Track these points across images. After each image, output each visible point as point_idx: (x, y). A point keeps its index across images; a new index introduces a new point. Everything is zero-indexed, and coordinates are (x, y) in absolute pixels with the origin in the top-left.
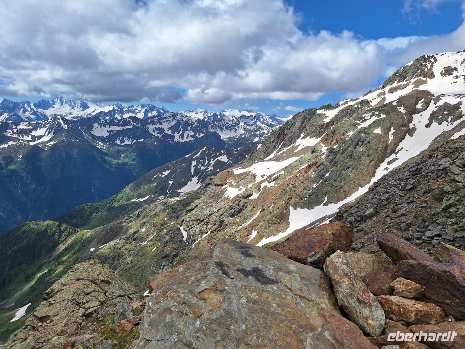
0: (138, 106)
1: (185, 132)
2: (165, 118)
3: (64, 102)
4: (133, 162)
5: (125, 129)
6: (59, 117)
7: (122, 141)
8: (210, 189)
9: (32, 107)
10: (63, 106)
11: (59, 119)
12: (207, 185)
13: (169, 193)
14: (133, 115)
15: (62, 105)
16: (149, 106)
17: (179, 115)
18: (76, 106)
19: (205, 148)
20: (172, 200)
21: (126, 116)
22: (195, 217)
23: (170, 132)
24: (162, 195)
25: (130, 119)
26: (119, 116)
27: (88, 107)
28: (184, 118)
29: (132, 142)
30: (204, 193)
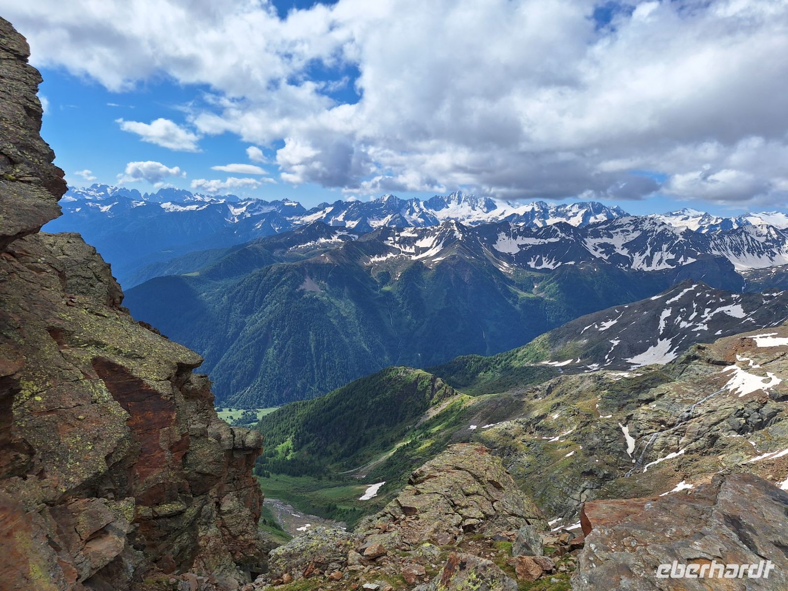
0: (574, 205)
1: (656, 253)
2: (619, 226)
3: (463, 200)
4: (551, 299)
5: (547, 243)
6: (453, 221)
7: (539, 263)
8: (696, 368)
9: (421, 207)
10: (461, 205)
11: (452, 224)
12: (690, 359)
13: (610, 361)
14: (564, 220)
15: (459, 203)
16: (592, 206)
17: (647, 222)
18: (479, 205)
19: (694, 286)
20: (614, 374)
21: (550, 221)
22: (655, 414)
23: (625, 252)
24: (595, 362)
25: (557, 226)
26: (540, 221)
27: (495, 207)
28: (656, 228)
29: (554, 265)
30: (681, 374)
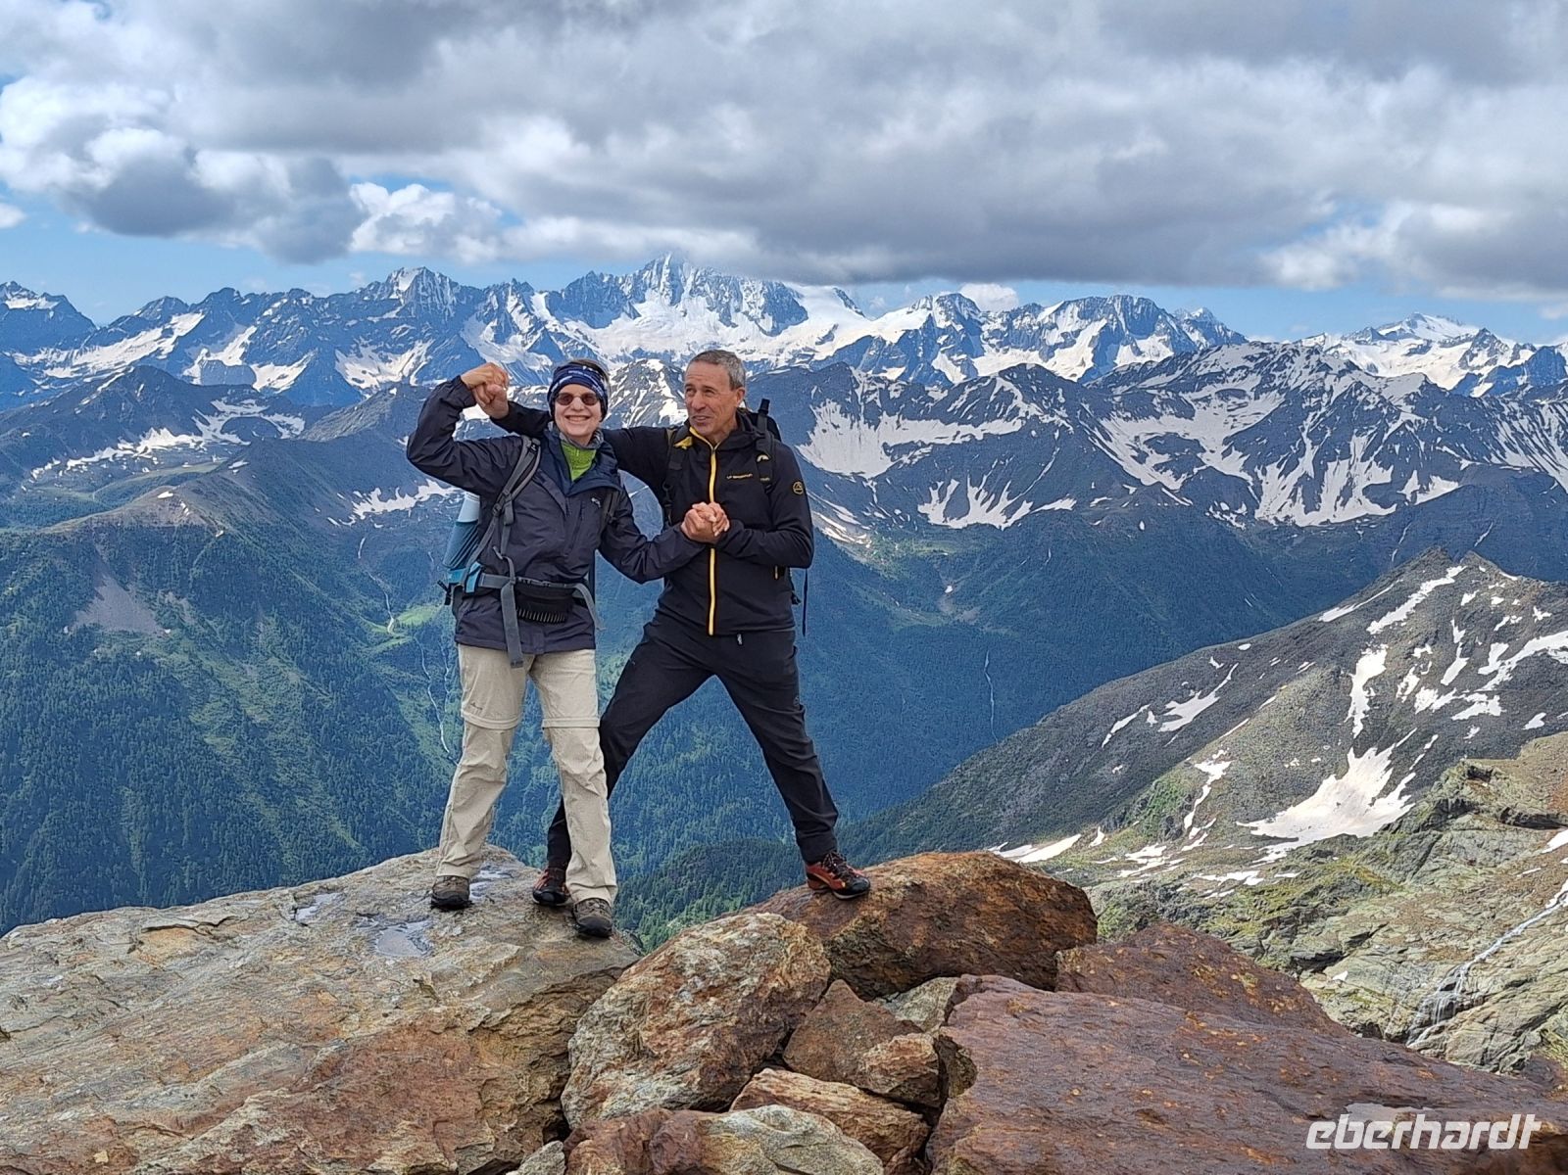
0: (1063, 307)
1: (1331, 465)
2: (1212, 378)
3: (688, 287)
4: (1003, 631)
5: (980, 437)
6: (655, 365)
7: (958, 506)
8: (1466, 843)
9: (537, 313)
10: (680, 307)
11: (653, 375)
12: (1448, 812)
13: (1199, 835)
14: (1033, 358)
15: (675, 301)
16: (1124, 311)
17: (1300, 361)
18: (745, 307)
19: (1454, 571)
20: (1212, 878)
21: (990, 363)
22: (1347, 1005)
23: (1233, 466)
24: (1152, 838)
25: (1012, 380)
26: (955, 363)
27: (800, 315)
28: (1329, 381)
29: (1009, 512)
30: (1421, 863)
